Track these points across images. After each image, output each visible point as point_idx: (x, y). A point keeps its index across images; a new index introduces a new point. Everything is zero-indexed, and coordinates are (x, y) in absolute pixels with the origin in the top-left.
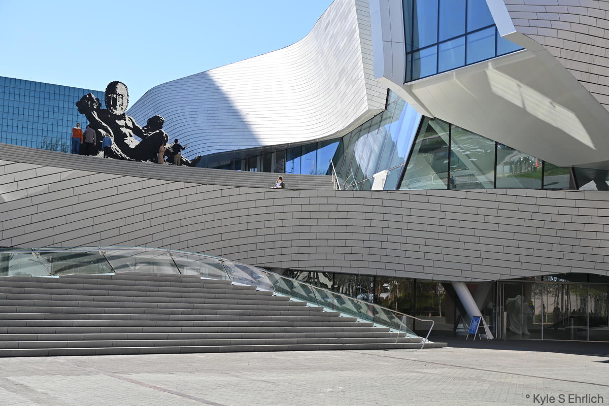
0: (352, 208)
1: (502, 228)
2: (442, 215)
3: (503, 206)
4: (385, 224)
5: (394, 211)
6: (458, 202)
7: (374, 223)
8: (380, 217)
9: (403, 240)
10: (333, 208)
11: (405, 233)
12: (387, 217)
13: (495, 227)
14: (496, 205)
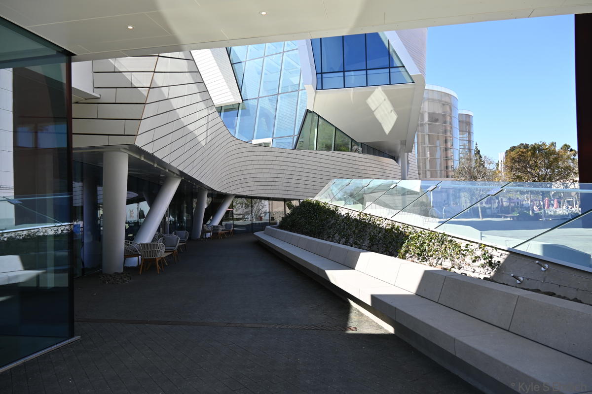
0: (282, 159)
1: (341, 172)
2: (319, 164)
3: (344, 161)
4: (293, 169)
5: (300, 161)
6: (327, 157)
7: (290, 168)
8: (292, 164)
9: (299, 177)
10: (274, 158)
11: (301, 174)
12: (296, 165)
13: (337, 171)
14: (341, 160)
